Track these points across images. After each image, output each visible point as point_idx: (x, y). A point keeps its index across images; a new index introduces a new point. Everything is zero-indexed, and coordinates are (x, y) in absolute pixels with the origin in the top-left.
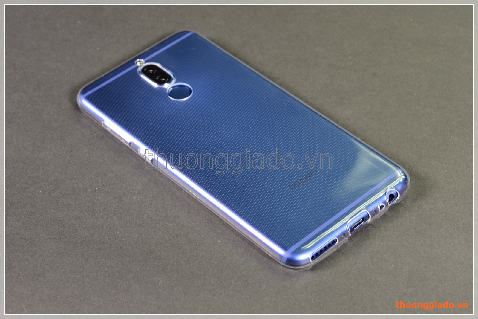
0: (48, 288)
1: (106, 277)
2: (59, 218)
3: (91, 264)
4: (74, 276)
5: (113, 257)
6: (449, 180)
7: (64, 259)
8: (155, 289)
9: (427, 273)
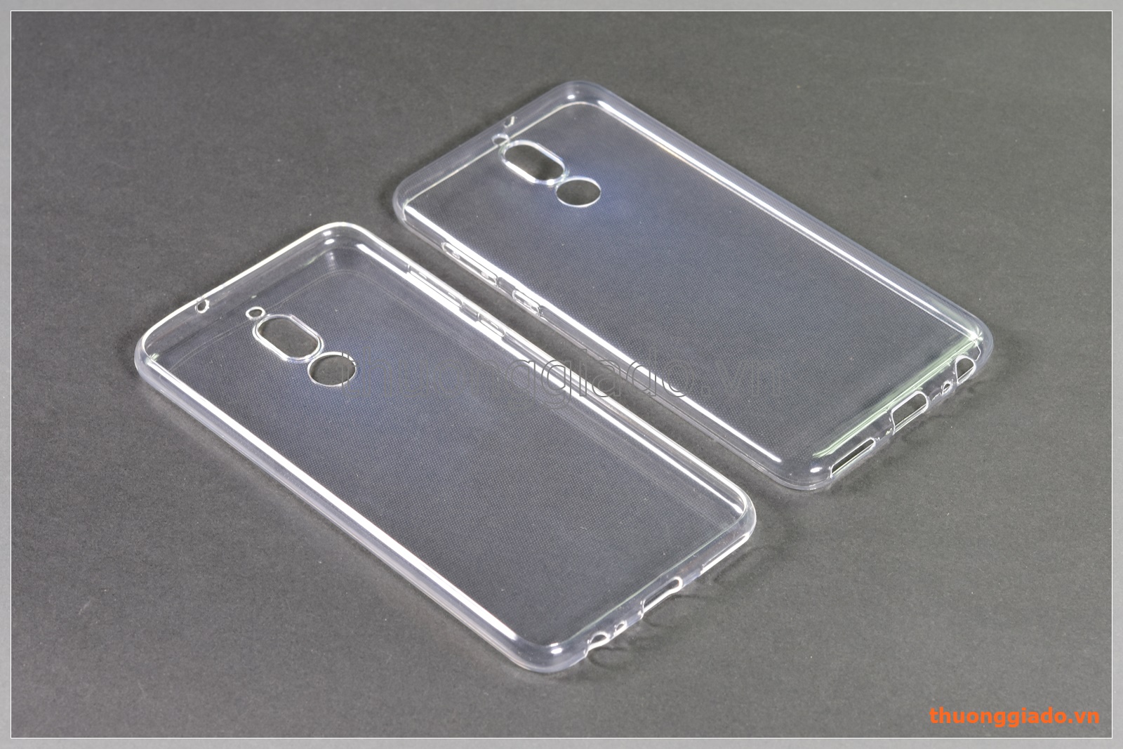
0: (186, 657)
1: (292, 642)
2: (215, 529)
3: (267, 618)
4: (235, 638)
5: (307, 607)
6: (936, 509)
7: (219, 606)
8: (379, 671)
9: (872, 676)
